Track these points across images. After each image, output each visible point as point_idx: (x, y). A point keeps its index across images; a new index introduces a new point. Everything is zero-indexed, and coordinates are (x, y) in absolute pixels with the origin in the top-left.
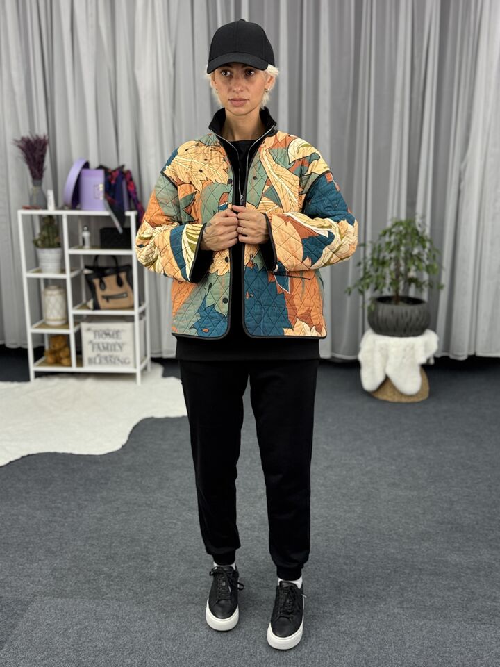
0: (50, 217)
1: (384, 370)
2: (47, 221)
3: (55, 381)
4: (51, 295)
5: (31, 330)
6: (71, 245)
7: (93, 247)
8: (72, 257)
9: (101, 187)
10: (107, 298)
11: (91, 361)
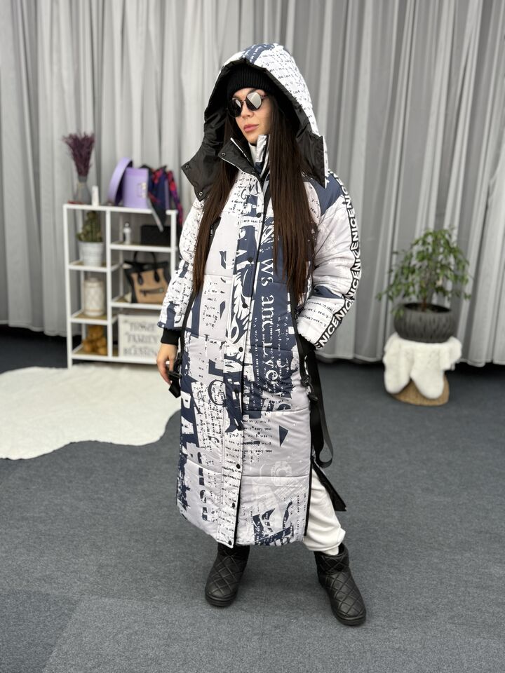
0: (94, 212)
1: (409, 374)
2: (91, 216)
3: (91, 369)
4: (91, 287)
5: (71, 319)
6: (114, 240)
7: (133, 243)
8: (114, 252)
9: (144, 186)
10: (145, 292)
11: (126, 352)
